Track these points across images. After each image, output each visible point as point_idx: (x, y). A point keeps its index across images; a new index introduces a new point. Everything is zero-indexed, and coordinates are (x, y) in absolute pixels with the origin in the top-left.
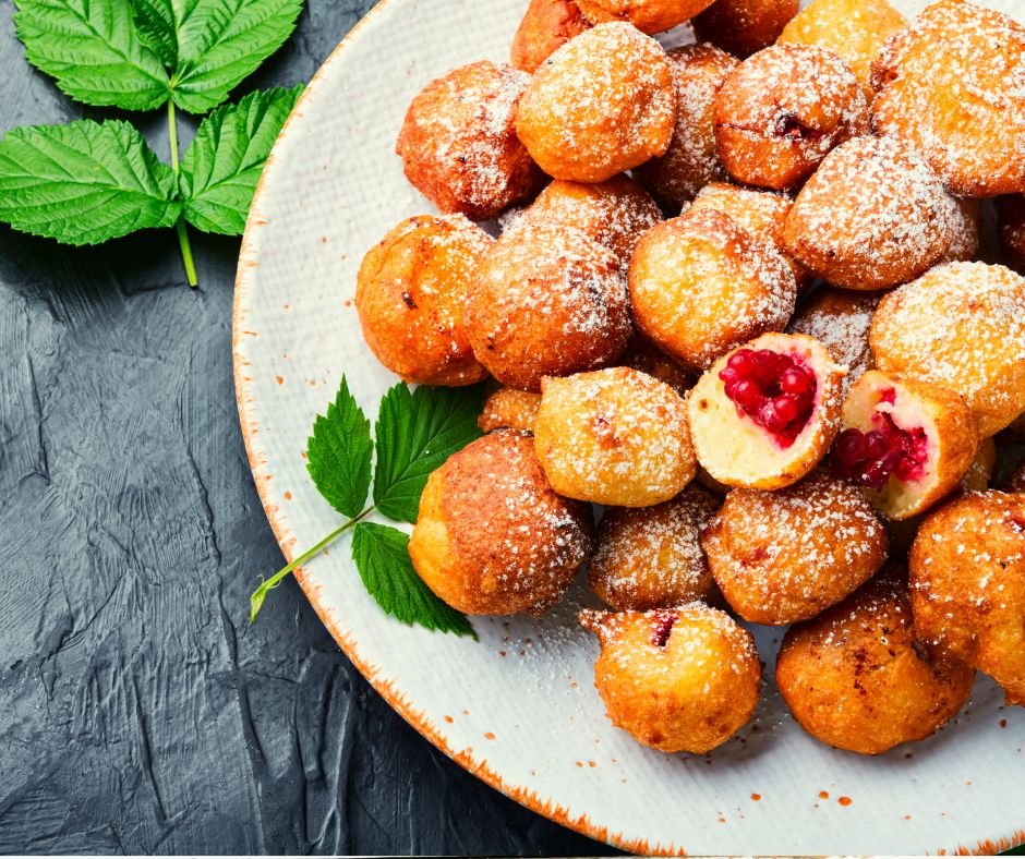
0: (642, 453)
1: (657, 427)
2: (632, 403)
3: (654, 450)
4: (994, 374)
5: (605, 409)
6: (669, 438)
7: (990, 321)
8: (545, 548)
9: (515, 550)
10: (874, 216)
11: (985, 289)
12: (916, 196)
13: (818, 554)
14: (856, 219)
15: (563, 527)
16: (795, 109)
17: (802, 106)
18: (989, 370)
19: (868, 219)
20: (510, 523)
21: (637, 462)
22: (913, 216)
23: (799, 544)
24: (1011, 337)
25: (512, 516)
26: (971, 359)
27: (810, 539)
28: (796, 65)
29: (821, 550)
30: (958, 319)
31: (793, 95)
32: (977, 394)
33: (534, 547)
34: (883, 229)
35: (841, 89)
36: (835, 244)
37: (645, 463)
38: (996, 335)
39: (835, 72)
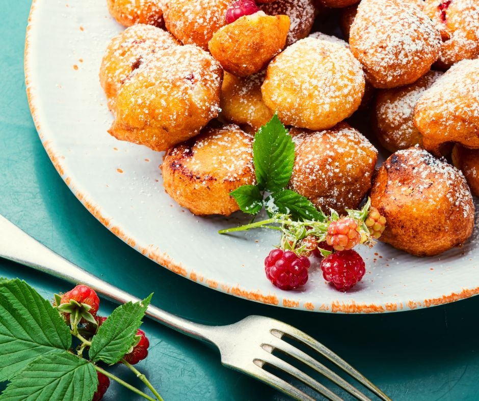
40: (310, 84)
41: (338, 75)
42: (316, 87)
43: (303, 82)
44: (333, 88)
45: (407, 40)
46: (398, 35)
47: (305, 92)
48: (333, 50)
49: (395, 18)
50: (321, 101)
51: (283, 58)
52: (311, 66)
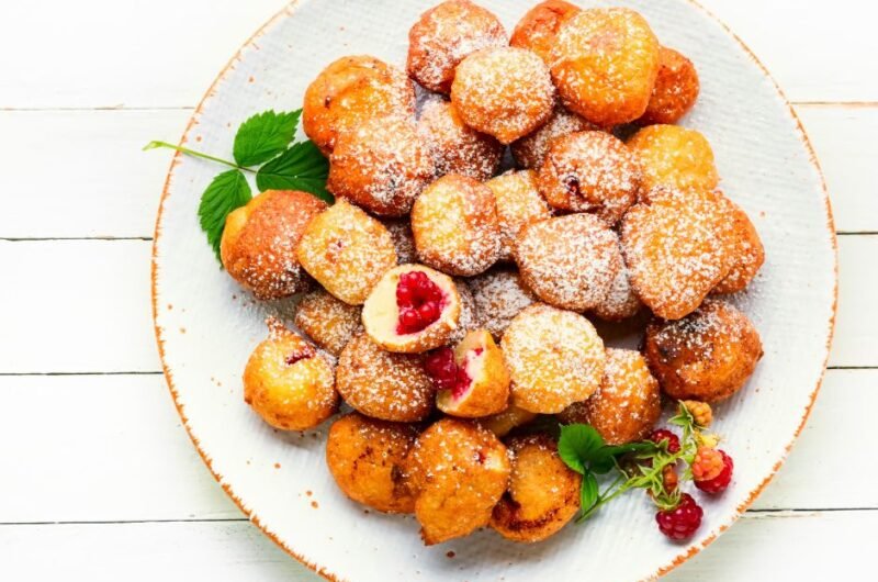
0: (344, 275)
1: (360, 270)
2: (360, 248)
3: (351, 278)
4: (537, 388)
5: (346, 240)
6: (363, 279)
7: (559, 364)
8: (274, 275)
9: (260, 263)
10: (555, 266)
11: (570, 347)
12: (584, 273)
13: (378, 393)
14: (545, 259)
15: (290, 273)
16: (581, 178)
17: (584, 180)
18: (537, 383)
19: (551, 264)
20: (269, 250)
21: (338, 277)
22: (574, 282)
23: (373, 381)
24: (562, 379)
25: (272, 247)
26: (533, 371)
27: (380, 383)
28: (604, 157)
29: (381, 392)
30: (543, 349)
31: (585, 172)
32: (523, 389)
33: (269, 270)
34: (553, 275)
35: (613, 188)
36: (527, 260)
37: (341, 280)
38: (555, 371)
39: (620, 178)
40: (567, 380)
41: (582, 353)
42: (574, 378)
43: (562, 386)
44: (586, 365)
45: (596, 263)
46: (589, 269)
47: (571, 391)
48: (557, 337)
49: (572, 257)
50: (587, 383)
51: (521, 376)
52: (555, 367)
